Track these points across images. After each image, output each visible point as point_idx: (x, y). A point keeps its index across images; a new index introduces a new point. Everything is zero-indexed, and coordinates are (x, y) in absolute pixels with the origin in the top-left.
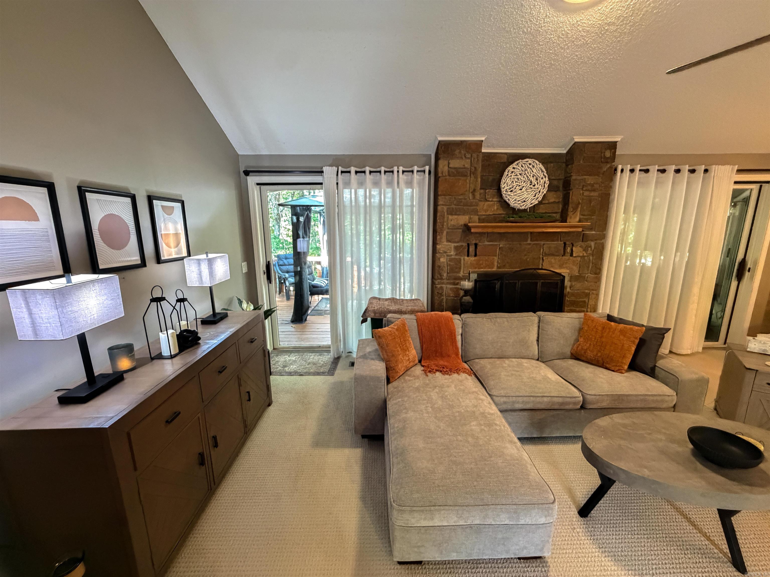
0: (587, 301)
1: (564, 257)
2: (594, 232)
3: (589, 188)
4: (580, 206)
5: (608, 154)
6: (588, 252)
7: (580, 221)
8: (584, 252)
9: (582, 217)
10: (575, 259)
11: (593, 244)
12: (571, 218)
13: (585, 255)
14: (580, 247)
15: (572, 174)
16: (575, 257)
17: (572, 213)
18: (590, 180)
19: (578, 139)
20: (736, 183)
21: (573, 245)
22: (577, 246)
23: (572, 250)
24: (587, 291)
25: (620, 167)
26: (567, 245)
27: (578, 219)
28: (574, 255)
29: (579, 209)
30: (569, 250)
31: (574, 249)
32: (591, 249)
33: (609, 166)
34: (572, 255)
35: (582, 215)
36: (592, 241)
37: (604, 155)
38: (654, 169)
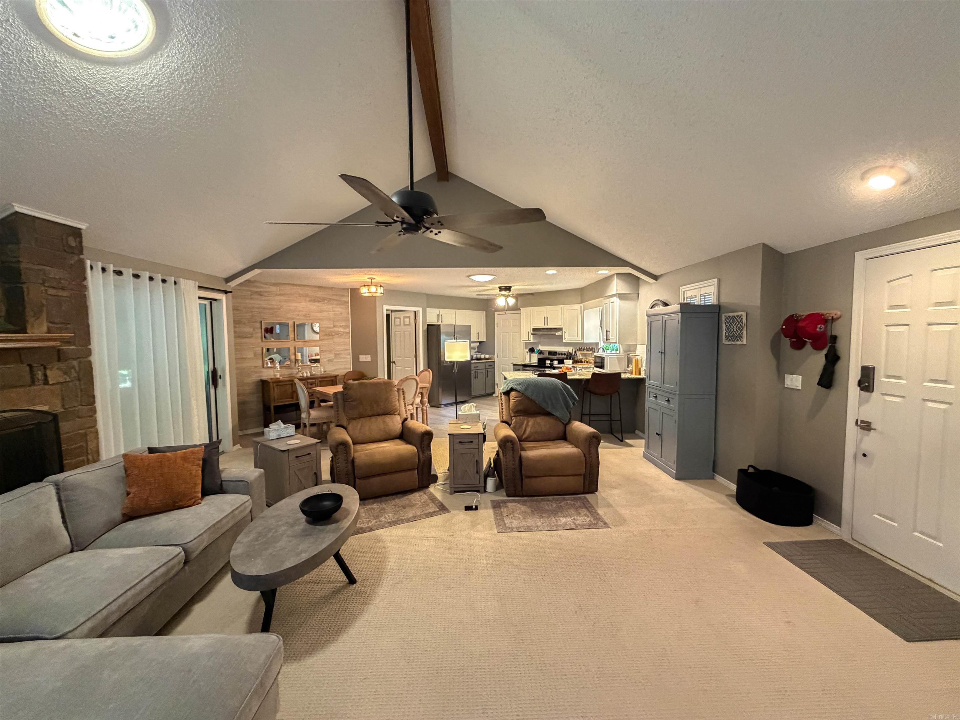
0: (84, 445)
1: (33, 388)
2: (73, 347)
3: (55, 284)
4: (45, 309)
5: (72, 242)
6: (72, 376)
7: (49, 331)
8: (65, 376)
9: (51, 325)
10: (52, 387)
11: (75, 363)
12: (32, 326)
13: (68, 380)
14: (57, 369)
15: (20, 259)
16: (53, 384)
17: (34, 319)
18: (54, 273)
19: (19, 208)
20: (200, 298)
21: (45, 368)
22: (53, 367)
23: (45, 375)
24: (81, 431)
25: (88, 263)
26: (35, 369)
27: (45, 328)
28: (51, 383)
29: (44, 315)
30: (40, 375)
31: (49, 373)
32: (75, 370)
33: (76, 258)
34: (46, 382)
35: (51, 322)
36: (74, 359)
37: (67, 243)
38: (128, 272)
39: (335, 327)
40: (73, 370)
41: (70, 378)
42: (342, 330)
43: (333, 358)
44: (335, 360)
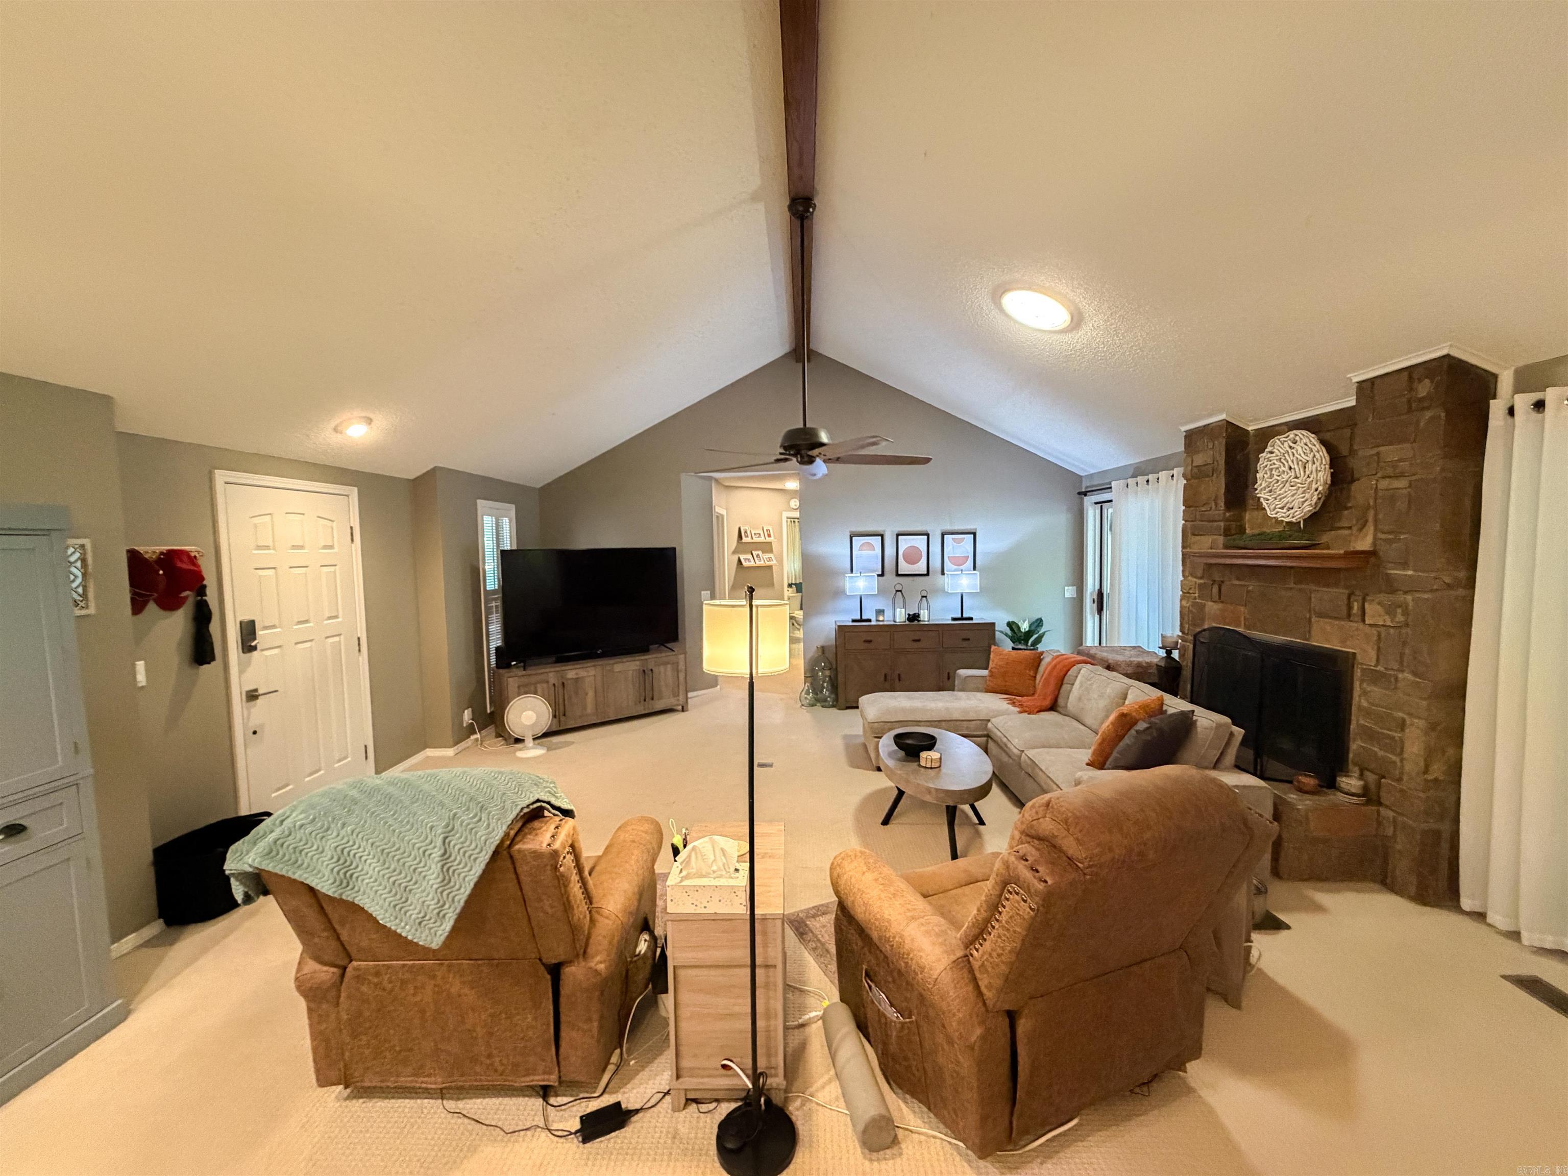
1: (1346, 623)
3: (1390, 471)
4: (1372, 513)
5: (1423, 389)
6: (1397, 620)
7: (1373, 545)
9: (1380, 536)
10: (1367, 629)
11: (1409, 600)
12: (1356, 538)
13: (1389, 623)
14: (1379, 604)
15: (1356, 447)
16: (1370, 625)
17: (1356, 528)
18: (1391, 453)
19: (1358, 377)
21: (1364, 599)
22: (1374, 600)
23: (1363, 610)
26: (1353, 599)
27: (1369, 541)
28: (1367, 622)
29: (1371, 520)
30: (1357, 608)
32: (1404, 611)
33: (1428, 415)
34: (1363, 619)
35: (1380, 532)
36: (1406, 593)
37: (1416, 394)
40: (1399, 611)
41: (1392, 621)
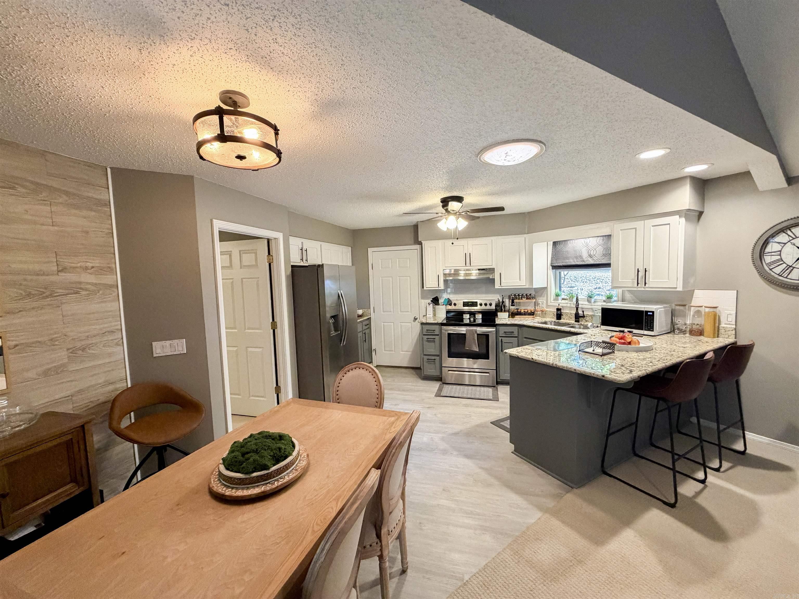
39: (64, 270)
42: (91, 279)
43: (66, 361)
44: (73, 367)
